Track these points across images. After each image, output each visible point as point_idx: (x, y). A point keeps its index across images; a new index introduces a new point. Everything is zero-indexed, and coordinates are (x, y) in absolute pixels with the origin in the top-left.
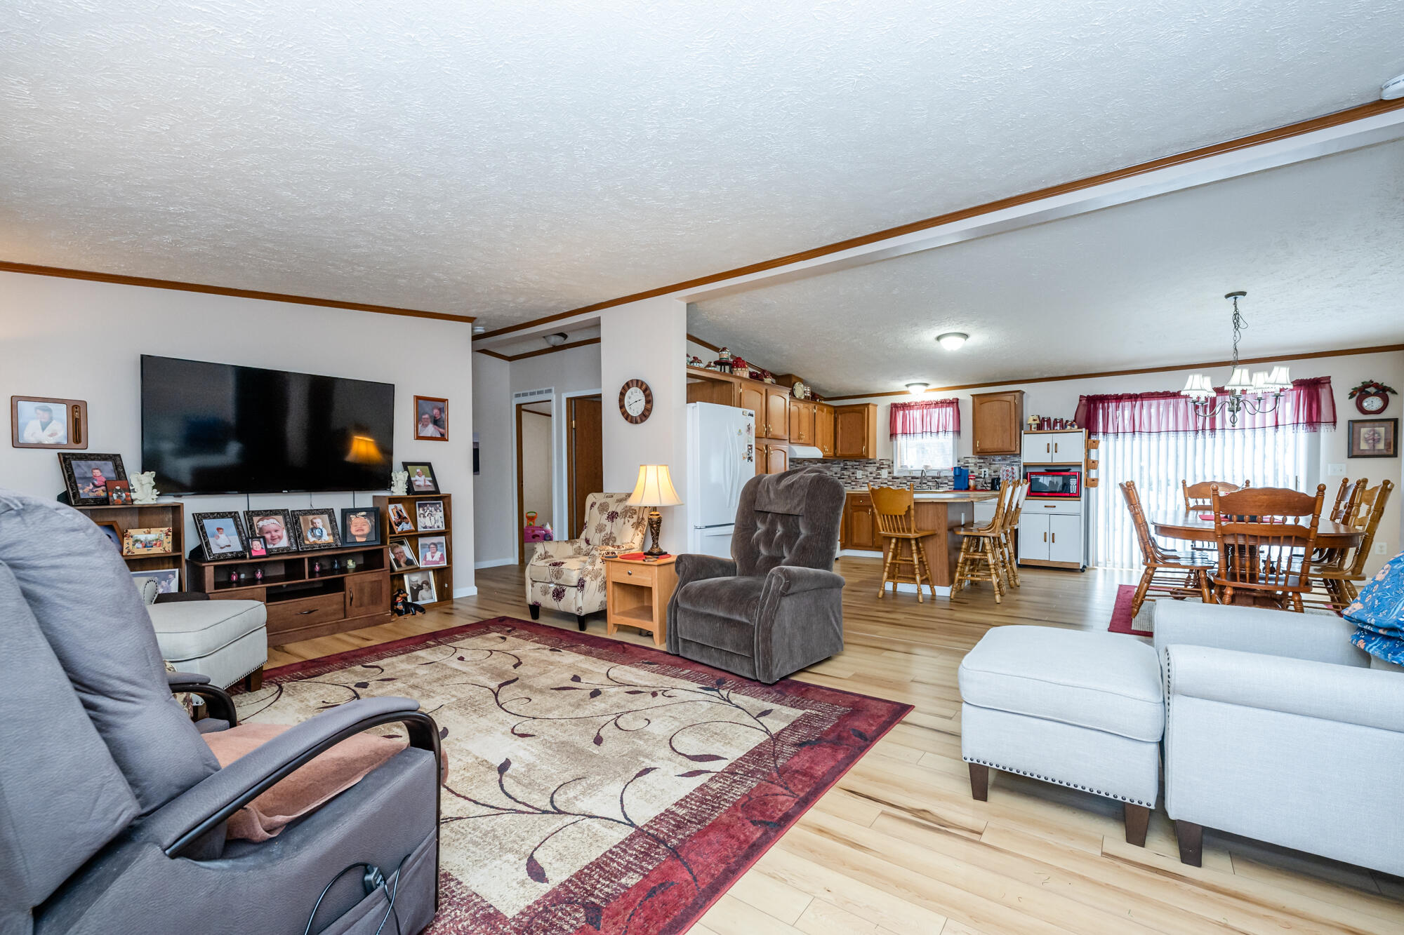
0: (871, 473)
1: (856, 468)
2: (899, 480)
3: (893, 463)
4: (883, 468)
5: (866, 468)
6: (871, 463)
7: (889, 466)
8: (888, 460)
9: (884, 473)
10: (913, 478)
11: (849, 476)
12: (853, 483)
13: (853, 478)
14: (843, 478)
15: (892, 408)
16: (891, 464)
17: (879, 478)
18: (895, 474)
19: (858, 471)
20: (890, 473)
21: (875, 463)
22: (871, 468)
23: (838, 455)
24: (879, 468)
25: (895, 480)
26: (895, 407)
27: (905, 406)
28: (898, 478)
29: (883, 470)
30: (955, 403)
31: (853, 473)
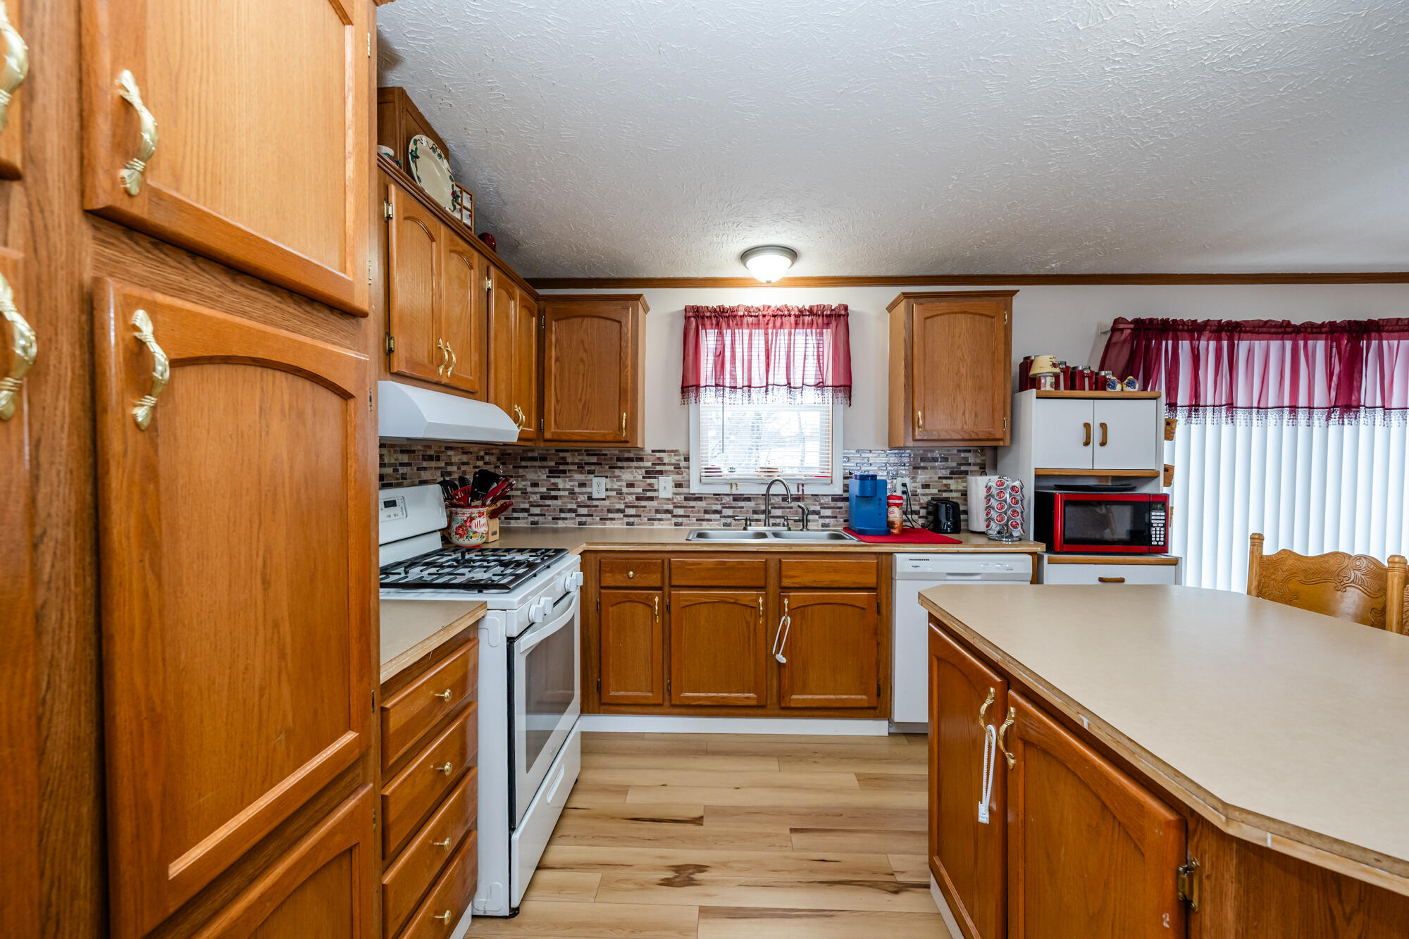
0: (630, 485)
1: (590, 472)
2: (703, 504)
3: (687, 459)
4: (661, 472)
5: (617, 472)
6: (631, 460)
7: (677, 467)
8: (675, 452)
9: (665, 486)
10: (737, 498)
11: (572, 493)
12: (584, 511)
13: (582, 498)
14: (555, 498)
15: (687, 318)
16: (683, 464)
17: (651, 499)
18: (695, 488)
19: (595, 480)
20: (678, 485)
21: (641, 460)
22: (632, 474)
23: (548, 435)
24: (650, 473)
25: (692, 503)
26: (697, 318)
27: (723, 317)
28: (700, 499)
29: (661, 478)
30: (836, 318)
31: (582, 485)
